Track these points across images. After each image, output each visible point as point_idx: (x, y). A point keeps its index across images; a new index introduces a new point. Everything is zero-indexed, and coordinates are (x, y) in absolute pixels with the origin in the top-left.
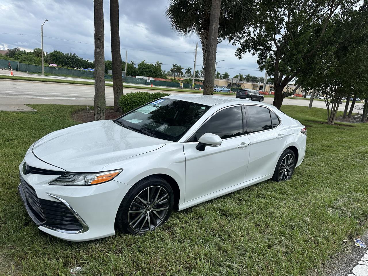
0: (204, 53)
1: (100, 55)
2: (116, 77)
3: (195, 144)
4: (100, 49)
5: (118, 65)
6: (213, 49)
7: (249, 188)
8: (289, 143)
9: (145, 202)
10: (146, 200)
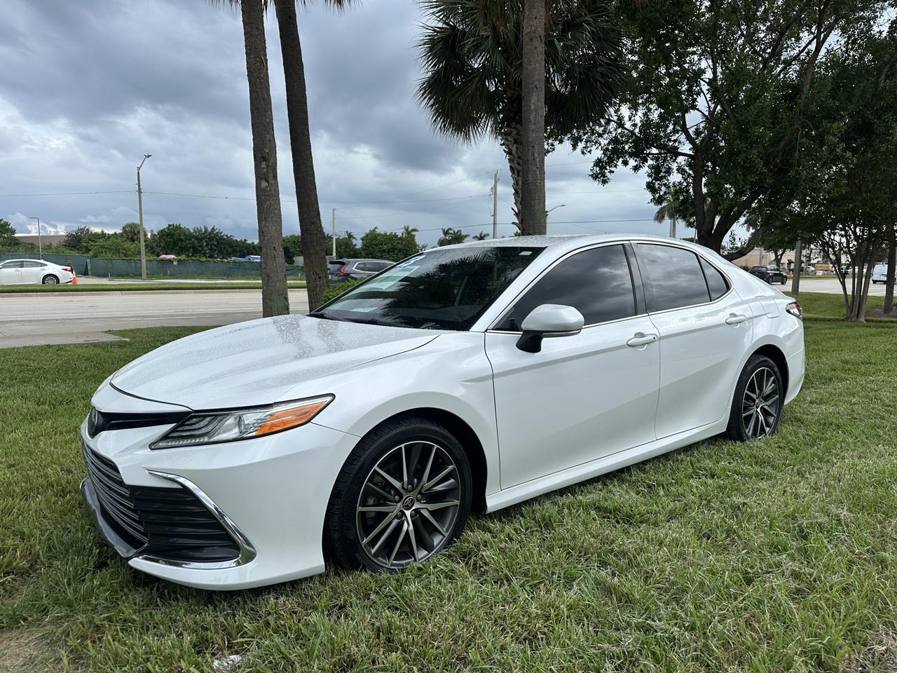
0: (516, 176)
1: (269, 195)
2: (312, 251)
3: (515, 336)
4: (267, 181)
5: (313, 223)
6: (536, 155)
7: (666, 456)
8: (758, 338)
9: (397, 484)
10: (400, 479)
